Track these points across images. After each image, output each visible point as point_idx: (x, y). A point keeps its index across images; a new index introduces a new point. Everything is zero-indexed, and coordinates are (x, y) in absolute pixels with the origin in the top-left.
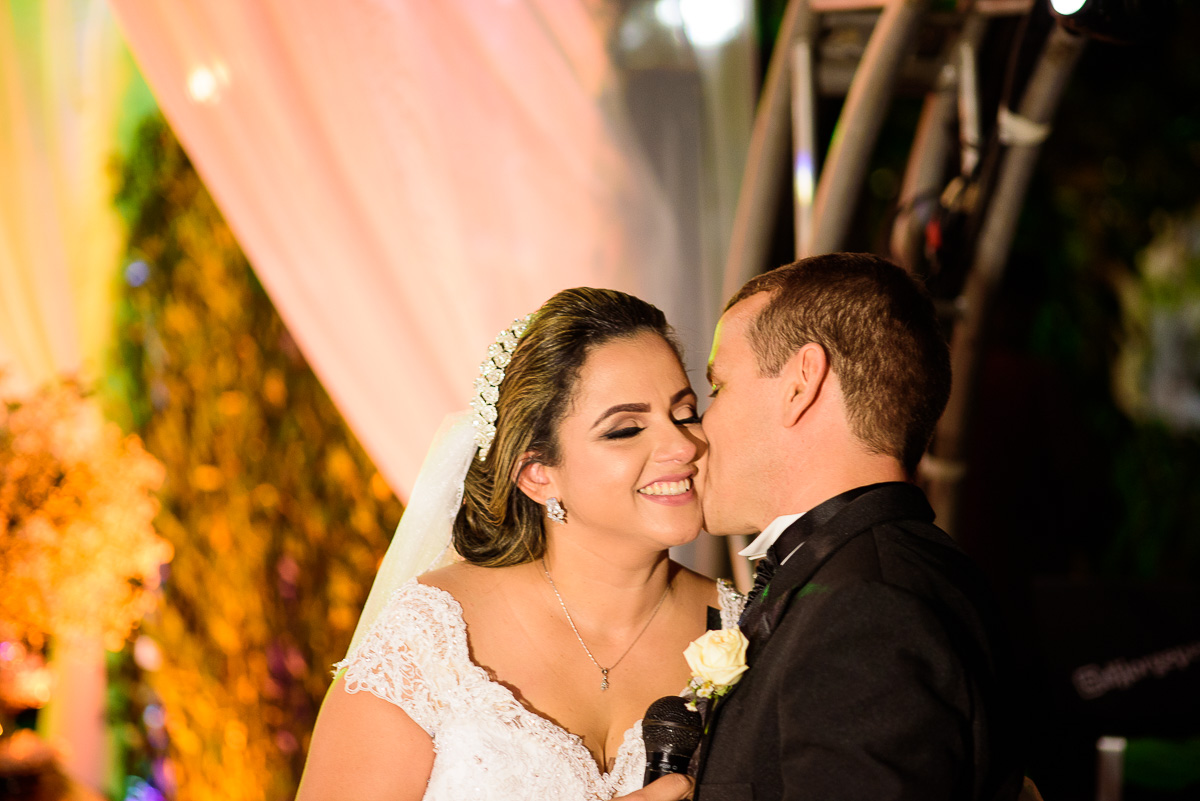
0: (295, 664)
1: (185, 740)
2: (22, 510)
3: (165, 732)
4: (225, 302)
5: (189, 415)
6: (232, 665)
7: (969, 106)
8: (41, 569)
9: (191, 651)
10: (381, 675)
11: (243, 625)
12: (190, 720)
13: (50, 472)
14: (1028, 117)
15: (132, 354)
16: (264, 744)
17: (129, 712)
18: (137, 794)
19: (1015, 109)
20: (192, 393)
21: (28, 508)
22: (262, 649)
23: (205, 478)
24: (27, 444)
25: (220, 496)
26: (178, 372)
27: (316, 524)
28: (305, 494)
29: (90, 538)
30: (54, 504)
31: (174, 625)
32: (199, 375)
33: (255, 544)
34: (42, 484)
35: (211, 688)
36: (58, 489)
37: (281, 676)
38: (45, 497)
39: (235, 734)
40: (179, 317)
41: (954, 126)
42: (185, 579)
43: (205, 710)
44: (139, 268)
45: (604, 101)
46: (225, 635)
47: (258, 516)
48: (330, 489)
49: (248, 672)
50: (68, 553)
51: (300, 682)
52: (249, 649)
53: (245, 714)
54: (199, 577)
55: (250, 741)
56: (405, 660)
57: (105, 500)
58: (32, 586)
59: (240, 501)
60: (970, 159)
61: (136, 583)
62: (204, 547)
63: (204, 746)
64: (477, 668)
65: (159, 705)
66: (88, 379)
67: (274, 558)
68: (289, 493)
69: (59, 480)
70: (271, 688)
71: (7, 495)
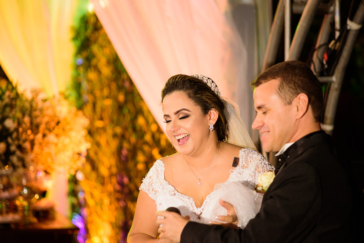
0: (126, 180)
1: (91, 202)
2: (47, 132)
3: (85, 199)
4: (106, 71)
5: (94, 105)
6: (106, 180)
7: (337, 18)
8: (53, 150)
9: (94, 175)
11: (110, 168)
12: (92, 196)
13: (56, 120)
14: (355, 22)
15: (77, 86)
16: (115, 204)
17: (74, 193)
18: (75, 218)
19: (352, 20)
20: (95, 98)
21: (49, 132)
22: (115, 175)
23: (99, 124)
24: (49, 112)
25: (104, 129)
26: (92, 92)
27: (133, 139)
28: (130, 130)
29: (67, 141)
30: (56, 130)
31: (88, 167)
32: (98, 93)
33: (114, 144)
34: (53, 124)
35: (99, 186)
36: (57, 126)
37: (121, 184)
38: (54, 128)
39: (106, 201)
40: (92, 75)
41: (333, 24)
42: (92, 154)
43: (97, 193)
44: (80, 60)
45: (226, 13)
46: (104, 171)
47: (115, 136)
48: (138, 128)
49: (111, 183)
50: (60, 145)
51: (128, 186)
52: (111, 175)
53: (110, 195)
54: (96, 154)
55: (111, 203)
57: (71, 130)
58: (49, 154)
59: (110, 131)
60: (337, 34)
61: (79, 154)
62: (98, 144)
63: (96, 204)
64: (166, 181)
65: (83, 191)
66: (67, 93)
67: (120, 148)
68: (125, 129)
69: (58, 123)
70: (118, 187)
71: (42, 127)
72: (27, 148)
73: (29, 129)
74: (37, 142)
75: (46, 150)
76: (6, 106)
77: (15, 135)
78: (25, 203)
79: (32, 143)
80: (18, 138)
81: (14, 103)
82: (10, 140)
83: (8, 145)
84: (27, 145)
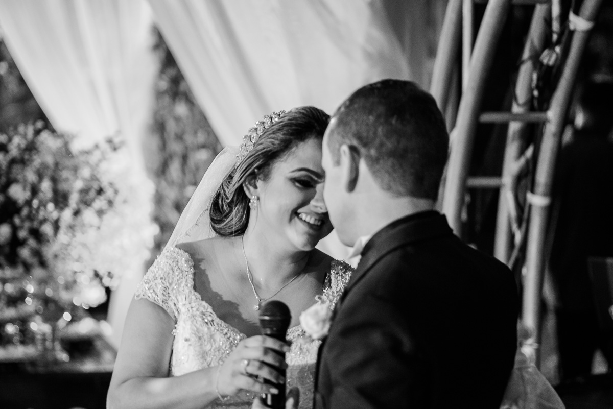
2: (82, 207)
7: (556, 10)
8: (91, 237)
10: (152, 291)
13: (95, 186)
14: (583, 17)
19: (577, 13)
20: (186, 147)
21: (85, 206)
26: (180, 137)
30: (97, 204)
32: (189, 139)
34: (92, 193)
36: (100, 196)
38: (93, 200)
41: (548, 21)
50: (104, 229)
56: (163, 284)
60: (554, 39)
64: (196, 293)
69: (100, 191)
71: (74, 199)
72: (46, 235)
73: (51, 201)
74: (63, 224)
75: (79, 237)
76: (13, 162)
77: (25, 212)
78: (46, 328)
79: (56, 226)
80: (30, 218)
81: (26, 157)
82: (17, 221)
83: (15, 229)
84: (47, 229)
